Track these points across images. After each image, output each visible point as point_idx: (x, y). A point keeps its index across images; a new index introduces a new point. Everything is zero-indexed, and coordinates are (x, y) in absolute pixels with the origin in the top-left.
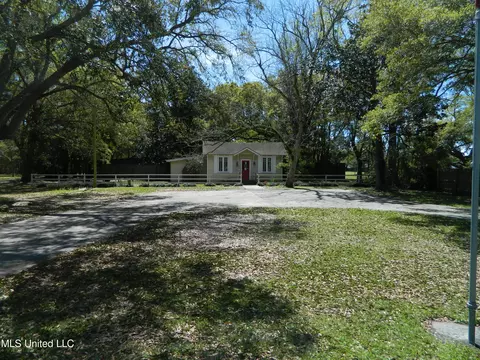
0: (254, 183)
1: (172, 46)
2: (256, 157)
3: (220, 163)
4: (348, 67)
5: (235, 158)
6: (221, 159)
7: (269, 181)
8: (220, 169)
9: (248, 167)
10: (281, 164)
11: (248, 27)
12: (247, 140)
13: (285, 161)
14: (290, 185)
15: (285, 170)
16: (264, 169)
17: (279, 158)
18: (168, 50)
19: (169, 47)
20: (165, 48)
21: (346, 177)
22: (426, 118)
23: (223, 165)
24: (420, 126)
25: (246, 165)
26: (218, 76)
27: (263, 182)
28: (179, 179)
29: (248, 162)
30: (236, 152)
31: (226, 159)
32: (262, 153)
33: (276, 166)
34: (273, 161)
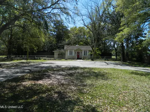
0: (81, 59)
1: (51, 12)
2: (82, 50)
3: (70, 52)
4: (112, 20)
5: (75, 51)
6: (70, 51)
7: (86, 58)
8: (70, 54)
9: (79, 53)
10: (90, 53)
11: (76, 5)
12: (80, 45)
13: (91, 52)
14: (92, 60)
15: (91, 55)
16: (84, 55)
17: (89, 51)
18: (50, 14)
19: (50, 12)
20: (49, 13)
21: (112, 58)
22: (139, 38)
23: (71, 53)
24: (137, 40)
25: (78, 53)
26: (67, 23)
27: (84, 59)
28: (56, 57)
29: (79, 52)
30: (75, 49)
31: (72, 51)
32: (84, 49)
33: (89, 53)
34: (88, 52)
